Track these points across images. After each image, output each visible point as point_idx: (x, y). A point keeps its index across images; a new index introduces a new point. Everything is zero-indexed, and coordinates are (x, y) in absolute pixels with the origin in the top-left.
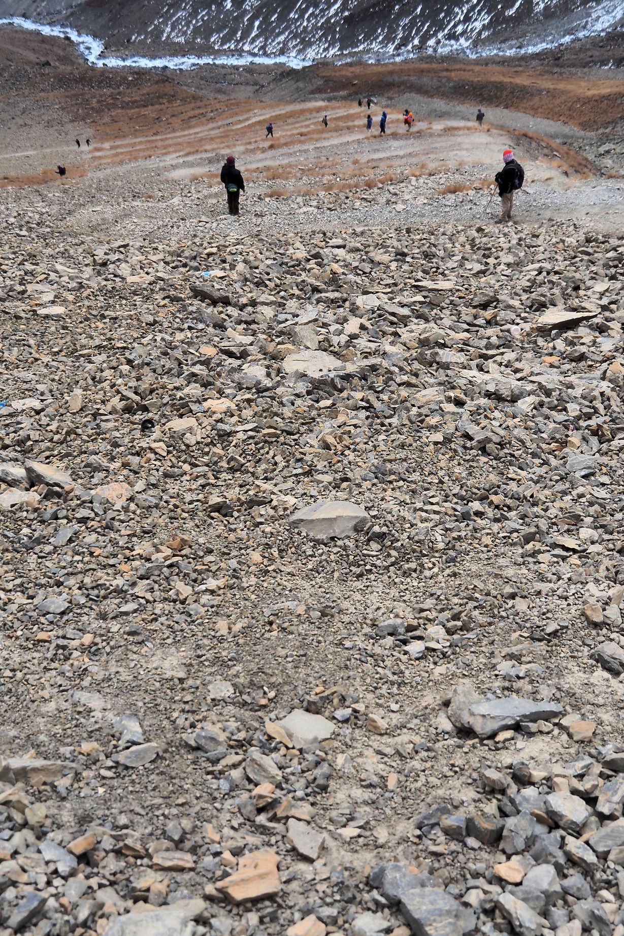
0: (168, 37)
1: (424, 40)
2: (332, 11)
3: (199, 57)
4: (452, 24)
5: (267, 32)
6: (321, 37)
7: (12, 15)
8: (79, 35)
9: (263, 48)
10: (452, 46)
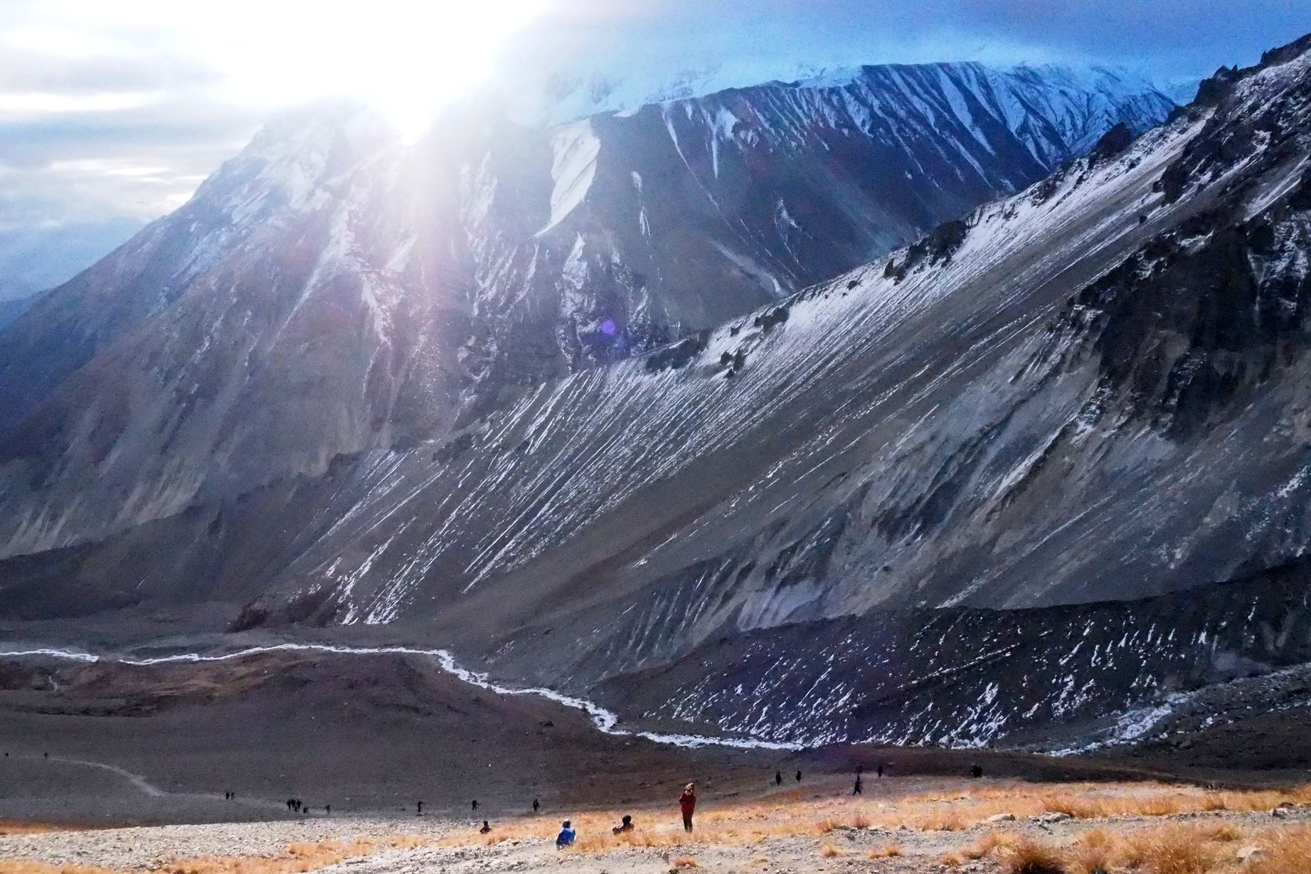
0: (678, 716)
1: (936, 737)
2: (841, 703)
3: (706, 737)
4: (966, 722)
5: (773, 718)
6: (829, 726)
7: (540, 687)
8: (596, 708)
9: (770, 733)
10: (966, 745)
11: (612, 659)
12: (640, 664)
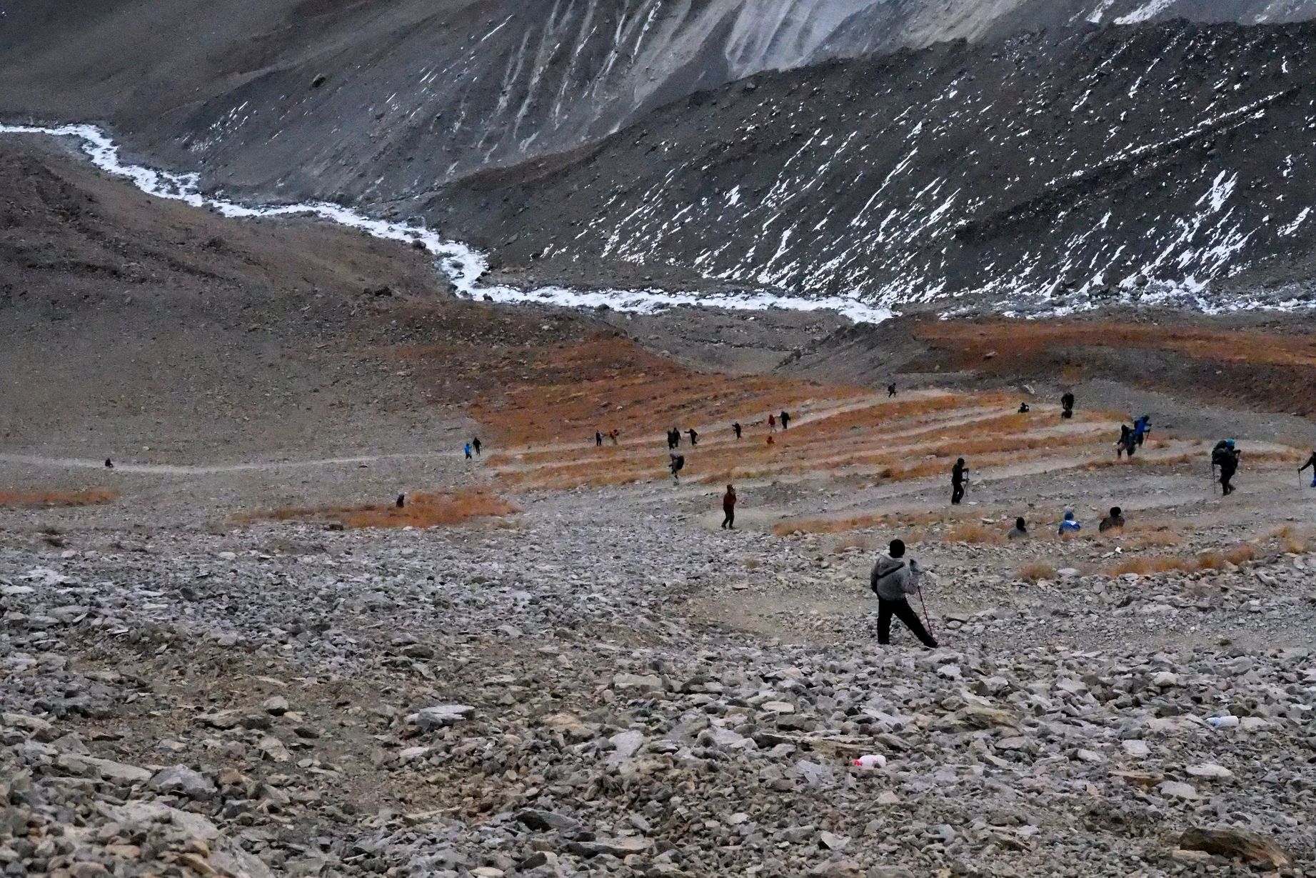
0: (614, 251)
1: (1113, 278)
2: (934, 217)
4: (1170, 248)
5: (804, 251)
6: (909, 265)
7: (318, 199)
8: (442, 241)
9: (797, 281)
10: (1169, 290)
11: (466, 137)
12: (525, 144)
